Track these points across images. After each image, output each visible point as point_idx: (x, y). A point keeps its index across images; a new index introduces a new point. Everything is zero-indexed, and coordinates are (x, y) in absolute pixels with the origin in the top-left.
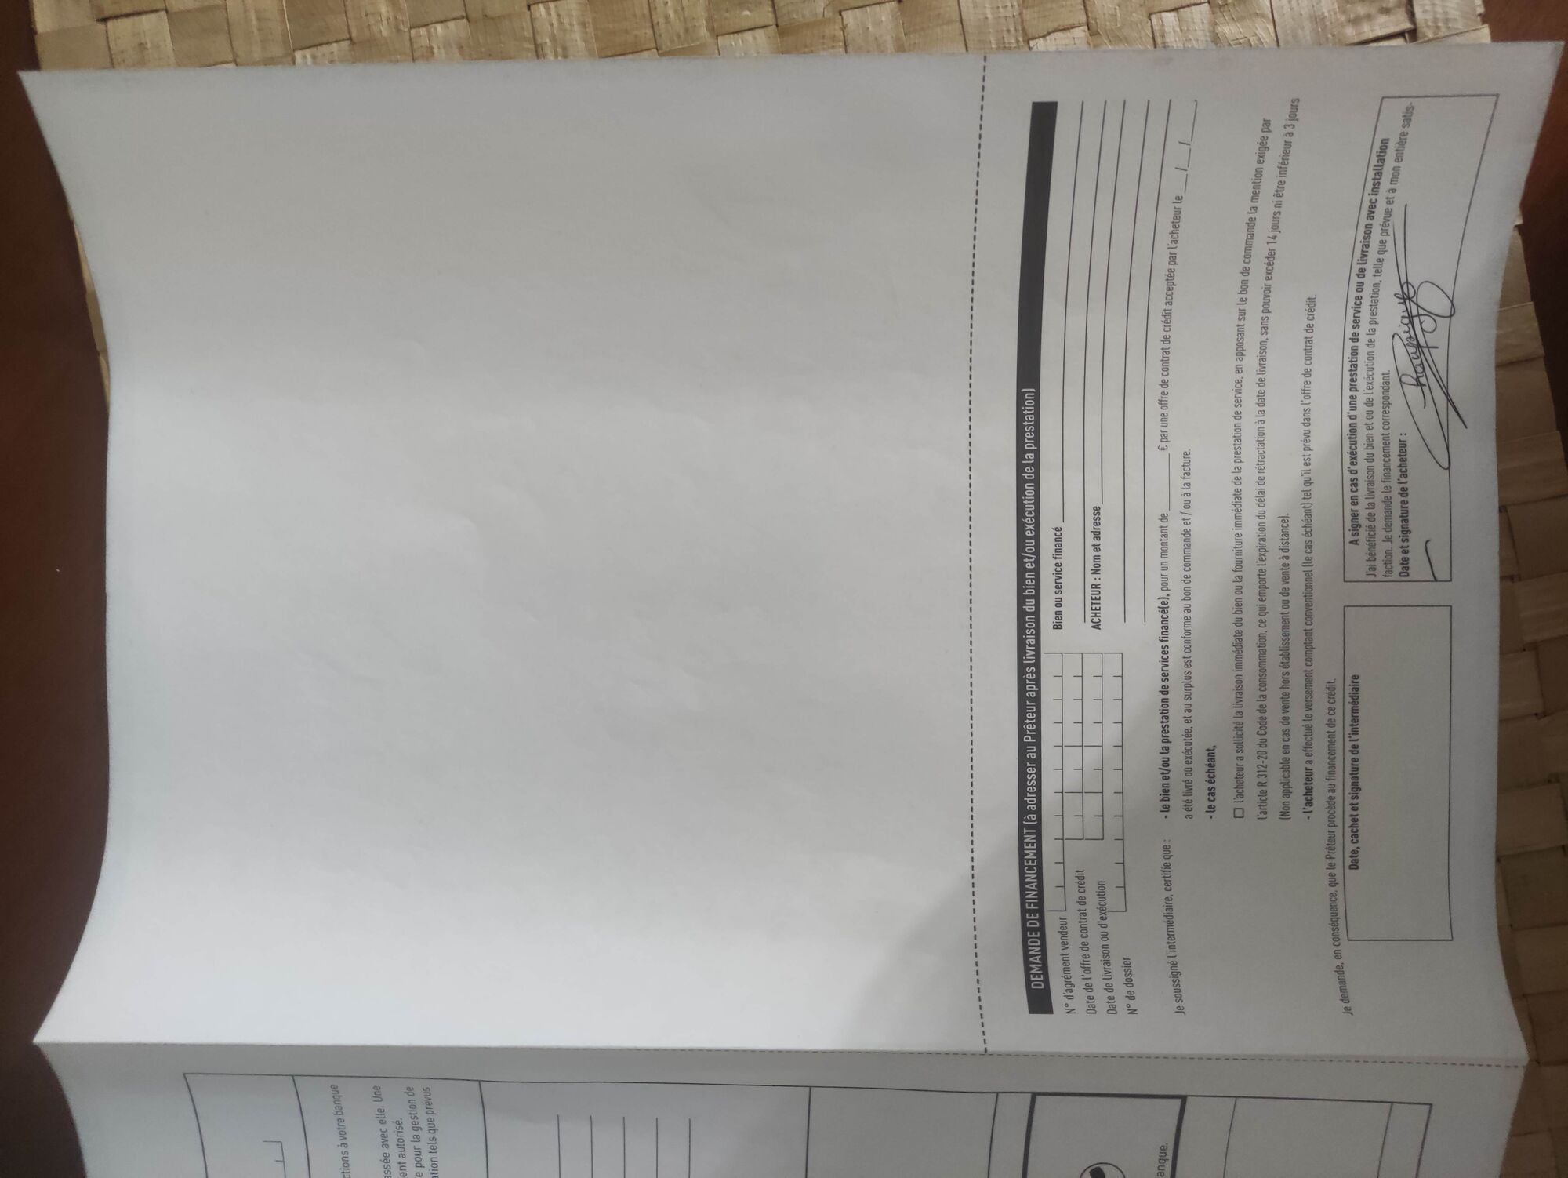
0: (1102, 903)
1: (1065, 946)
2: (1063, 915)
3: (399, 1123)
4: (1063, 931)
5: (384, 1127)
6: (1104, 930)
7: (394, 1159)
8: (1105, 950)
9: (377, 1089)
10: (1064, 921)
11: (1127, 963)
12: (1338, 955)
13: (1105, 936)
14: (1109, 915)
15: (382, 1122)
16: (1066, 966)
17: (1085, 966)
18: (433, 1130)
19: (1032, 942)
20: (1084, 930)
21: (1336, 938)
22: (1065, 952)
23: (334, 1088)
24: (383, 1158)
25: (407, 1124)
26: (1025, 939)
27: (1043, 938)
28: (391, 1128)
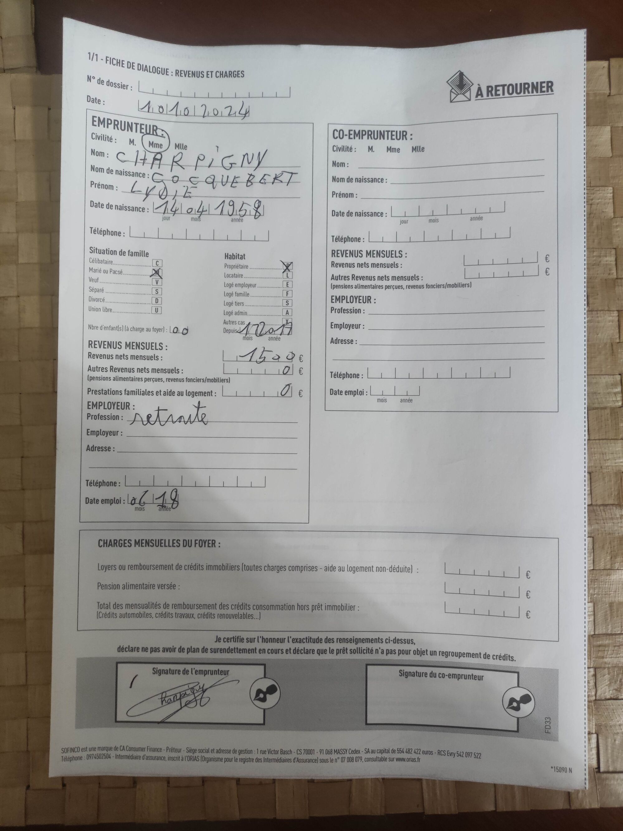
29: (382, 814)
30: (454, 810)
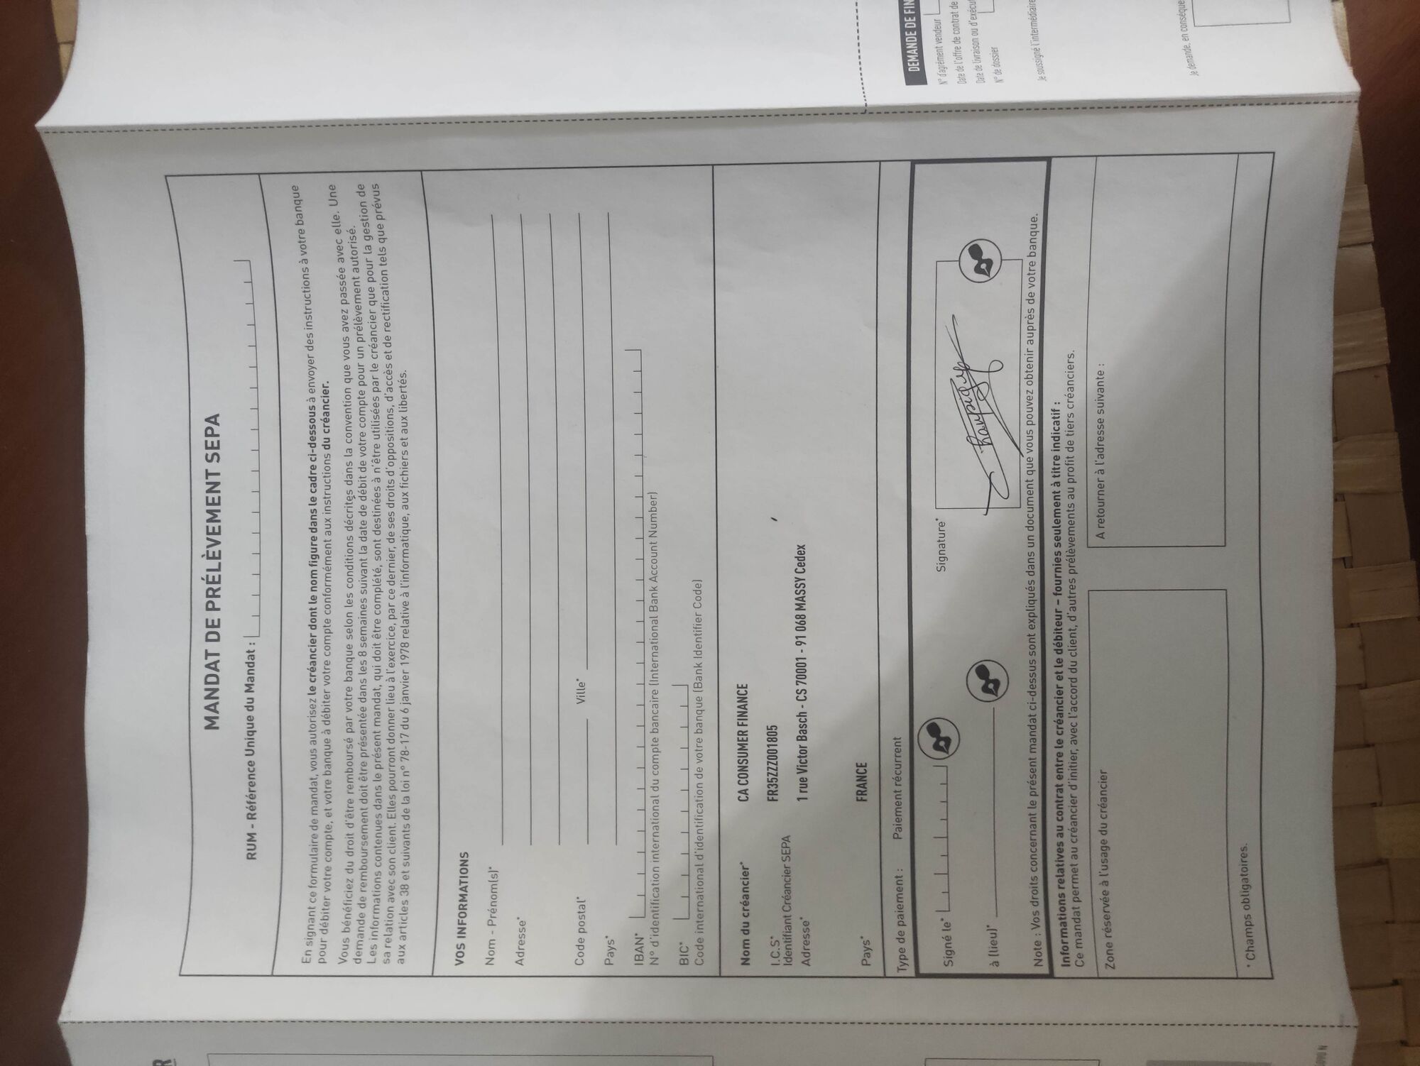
0: (973, 6)
1: (939, 40)
2: (937, 17)
3: (352, 232)
4: (938, 29)
5: (339, 237)
6: (974, 27)
7: (349, 274)
8: (976, 44)
9: (332, 188)
10: (938, 22)
11: (995, 51)
12: (1185, 38)
13: (975, 32)
14: (978, 15)
15: (338, 232)
16: (940, 55)
17: (957, 53)
18: (382, 239)
19: (909, 39)
20: (956, 27)
21: (1184, 26)
22: (939, 45)
23: (295, 188)
24: (339, 274)
25: (360, 234)
26: (903, 37)
27: (919, 37)
28: (345, 237)
29: (1396, 437)
30: (1379, 315)
